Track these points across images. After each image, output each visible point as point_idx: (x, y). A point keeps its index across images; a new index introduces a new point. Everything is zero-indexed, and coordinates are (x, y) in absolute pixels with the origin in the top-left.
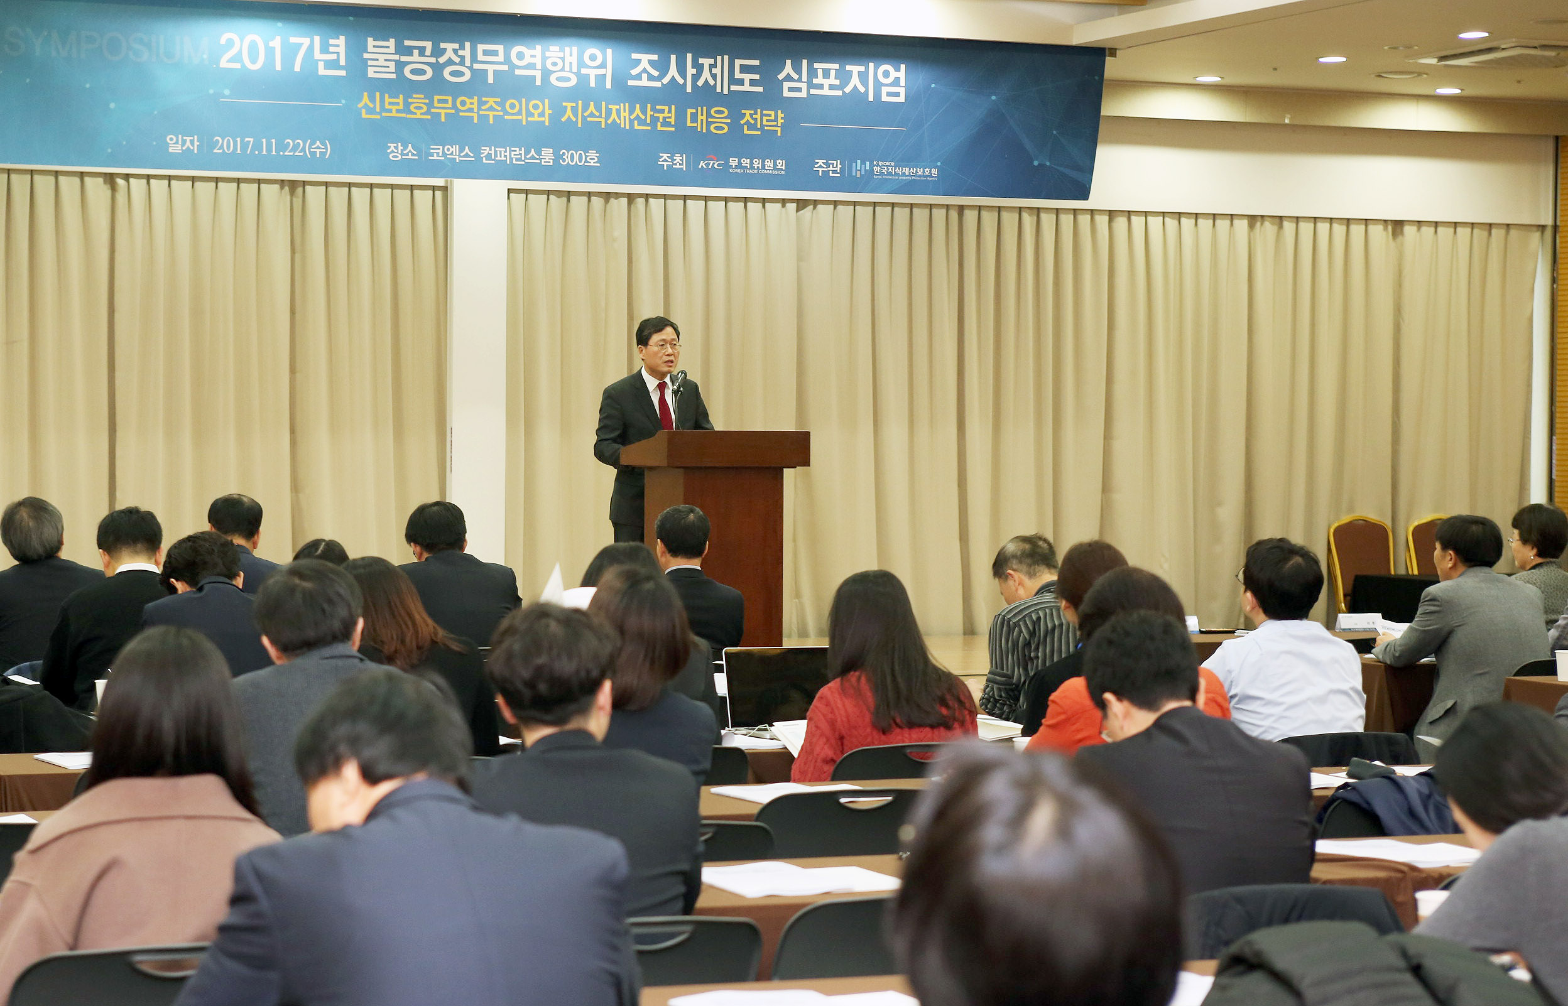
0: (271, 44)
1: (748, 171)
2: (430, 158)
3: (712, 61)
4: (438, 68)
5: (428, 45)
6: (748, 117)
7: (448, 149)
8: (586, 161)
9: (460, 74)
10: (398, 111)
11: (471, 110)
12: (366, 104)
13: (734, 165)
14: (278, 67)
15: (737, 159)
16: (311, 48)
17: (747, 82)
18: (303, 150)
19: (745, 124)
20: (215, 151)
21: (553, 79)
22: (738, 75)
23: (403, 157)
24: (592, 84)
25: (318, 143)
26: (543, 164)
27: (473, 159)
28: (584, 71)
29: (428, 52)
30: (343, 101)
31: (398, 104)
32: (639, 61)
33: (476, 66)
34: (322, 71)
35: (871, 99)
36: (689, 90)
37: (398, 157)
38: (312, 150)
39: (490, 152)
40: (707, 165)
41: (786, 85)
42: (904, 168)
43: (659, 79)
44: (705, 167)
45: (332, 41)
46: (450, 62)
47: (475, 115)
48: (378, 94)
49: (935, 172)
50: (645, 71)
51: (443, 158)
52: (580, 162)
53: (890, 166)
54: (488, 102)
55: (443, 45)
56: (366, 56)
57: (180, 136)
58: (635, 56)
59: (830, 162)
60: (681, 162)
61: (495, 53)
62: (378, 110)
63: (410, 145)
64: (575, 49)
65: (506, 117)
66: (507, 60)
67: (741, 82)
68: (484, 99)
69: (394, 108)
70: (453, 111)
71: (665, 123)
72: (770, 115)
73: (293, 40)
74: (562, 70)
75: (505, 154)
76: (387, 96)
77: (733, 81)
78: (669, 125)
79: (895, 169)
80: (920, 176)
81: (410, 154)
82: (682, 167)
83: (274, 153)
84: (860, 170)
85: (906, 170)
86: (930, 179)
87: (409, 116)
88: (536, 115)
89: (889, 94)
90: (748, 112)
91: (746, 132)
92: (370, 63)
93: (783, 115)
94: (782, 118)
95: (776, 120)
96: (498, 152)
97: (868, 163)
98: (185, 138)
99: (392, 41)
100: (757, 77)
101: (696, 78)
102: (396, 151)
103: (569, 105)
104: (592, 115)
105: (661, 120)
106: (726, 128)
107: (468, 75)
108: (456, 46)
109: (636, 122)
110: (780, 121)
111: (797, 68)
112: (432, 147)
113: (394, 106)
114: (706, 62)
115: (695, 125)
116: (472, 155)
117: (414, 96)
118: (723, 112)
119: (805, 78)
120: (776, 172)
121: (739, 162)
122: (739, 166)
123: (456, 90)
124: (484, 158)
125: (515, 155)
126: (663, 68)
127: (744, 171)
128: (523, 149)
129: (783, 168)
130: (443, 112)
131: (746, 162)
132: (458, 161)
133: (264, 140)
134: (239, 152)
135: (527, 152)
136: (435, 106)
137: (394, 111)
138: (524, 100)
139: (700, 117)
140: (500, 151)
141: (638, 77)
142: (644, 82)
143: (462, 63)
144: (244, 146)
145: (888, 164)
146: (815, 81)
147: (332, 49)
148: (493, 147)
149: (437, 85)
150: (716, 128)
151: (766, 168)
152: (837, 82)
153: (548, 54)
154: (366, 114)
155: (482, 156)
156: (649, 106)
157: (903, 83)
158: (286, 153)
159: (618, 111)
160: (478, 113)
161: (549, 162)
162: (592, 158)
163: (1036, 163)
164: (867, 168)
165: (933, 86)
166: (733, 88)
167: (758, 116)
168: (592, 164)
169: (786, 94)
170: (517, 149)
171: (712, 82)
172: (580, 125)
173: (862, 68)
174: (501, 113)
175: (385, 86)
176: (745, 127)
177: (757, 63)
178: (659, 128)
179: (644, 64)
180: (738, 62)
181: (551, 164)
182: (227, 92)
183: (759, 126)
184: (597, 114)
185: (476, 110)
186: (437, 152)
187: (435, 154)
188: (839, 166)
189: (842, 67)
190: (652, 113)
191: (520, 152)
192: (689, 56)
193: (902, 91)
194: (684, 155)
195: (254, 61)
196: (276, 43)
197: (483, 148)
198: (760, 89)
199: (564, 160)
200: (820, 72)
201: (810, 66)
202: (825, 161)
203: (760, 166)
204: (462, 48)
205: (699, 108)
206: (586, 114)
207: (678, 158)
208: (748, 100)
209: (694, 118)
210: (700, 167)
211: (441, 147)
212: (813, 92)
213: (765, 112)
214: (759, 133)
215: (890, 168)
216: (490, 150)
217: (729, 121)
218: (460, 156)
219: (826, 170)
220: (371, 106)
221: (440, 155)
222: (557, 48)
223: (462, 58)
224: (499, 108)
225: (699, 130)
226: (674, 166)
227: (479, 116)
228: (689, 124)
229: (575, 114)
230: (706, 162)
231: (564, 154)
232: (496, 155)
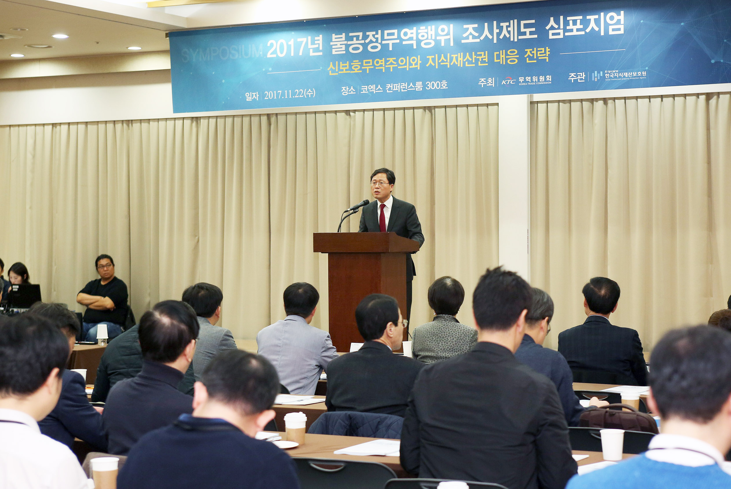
0: (289, 43)
1: (530, 84)
2: (361, 92)
3: (507, 24)
4: (365, 46)
5: (361, 34)
6: (529, 53)
7: (370, 87)
8: (441, 87)
9: (376, 47)
10: (346, 70)
11: (381, 66)
12: (331, 68)
13: (521, 81)
14: (292, 55)
15: (523, 78)
16: (307, 43)
17: (528, 33)
18: (303, 94)
19: (527, 57)
20: (266, 98)
21: (422, 44)
22: (523, 30)
23: (349, 93)
24: (443, 44)
25: (310, 90)
26: (417, 90)
27: (382, 91)
28: (438, 38)
29: (360, 38)
30: (321, 68)
31: (346, 66)
32: (468, 29)
33: (384, 42)
34: (312, 54)
35: (602, 34)
36: (495, 41)
37: (346, 93)
38: (307, 94)
39: (391, 87)
40: (506, 82)
41: (551, 32)
42: (624, 73)
43: (479, 37)
44: (505, 84)
45: (316, 38)
46: (371, 42)
47: (383, 68)
48: (337, 62)
49: (644, 73)
50: (471, 34)
51: (368, 92)
52: (438, 87)
53: (616, 72)
54: (390, 60)
55: (368, 33)
56: (332, 43)
57: (251, 93)
58: (465, 26)
59: (578, 74)
60: (492, 82)
61: (393, 34)
62: (337, 70)
63: (352, 87)
64: (433, 27)
65: (399, 67)
66: (399, 37)
67: (524, 34)
68: (388, 59)
69: (344, 69)
70: (373, 67)
71: (483, 62)
72: (542, 50)
73: (299, 40)
74: (427, 39)
75: (398, 87)
76: (341, 63)
77: (520, 33)
78: (485, 62)
79: (619, 74)
80: (635, 77)
81: (352, 91)
82: (492, 85)
83: (290, 97)
84: (597, 77)
85: (626, 74)
86: (642, 78)
87: (352, 72)
88: (414, 65)
89: (613, 30)
90: (529, 50)
91: (528, 61)
92: (333, 47)
93: (549, 50)
94: (549, 51)
95: (545, 53)
96: (395, 86)
97: (601, 72)
98: (253, 93)
99: (344, 34)
100: (534, 29)
101: (499, 34)
102: (345, 90)
103: (430, 57)
104: (443, 61)
105: (480, 60)
106: (517, 61)
107: (380, 47)
108: (374, 33)
109: (467, 63)
110: (548, 53)
111: (557, 22)
112: (362, 87)
113: (344, 67)
114: (504, 25)
115: (499, 61)
116: (382, 89)
117: (354, 61)
118: (514, 52)
119: (562, 27)
120: (546, 83)
121: (525, 79)
122: (525, 81)
123: (374, 56)
124: (388, 90)
125: (402, 87)
126: (481, 31)
127: (528, 84)
128: (406, 83)
129: (550, 80)
130: (368, 68)
131: (528, 79)
132: (374, 93)
133: (286, 91)
134: (275, 98)
135: (408, 85)
136: (364, 65)
137: (344, 70)
138: (408, 57)
139: (501, 56)
140: (396, 86)
141: (467, 38)
142: (471, 40)
143: (377, 42)
144: (278, 94)
145: (614, 71)
146: (568, 28)
147: (316, 42)
148: (392, 84)
149: (365, 55)
150: (510, 61)
151: (540, 81)
152: (582, 27)
153: (419, 31)
154: (331, 73)
155: (387, 89)
156: (473, 53)
157: (622, 22)
158: (296, 97)
159: (457, 59)
160: (385, 66)
161: (420, 89)
162: (444, 85)
163: (713, 61)
164: (601, 75)
165: (642, 21)
166: (520, 37)
167: (535, 52)
168: (444, 88)
169: (551, 37)
170: (404, 84)
171: (508, 36)
172: (437, 67)
173: (596, 17)
174: (396, 66)
175: (341, 58)
176: (527, 59)
177: (533, 21)
178: (480, 64)
179: (471, 30)
180: (522, 23)
181: (421, 90)
182: (270, 69)
183: (535, 57)
184: (445, 60)
185: (384, 66)
186: (365, 89)
187: (364, 90)
188: (584, 76)
189: (585, 17)
190: (475, 57)
191: (405, 85)
192: (495, 23)
193: (622, 27)
194: (494, 78)
195: (282, 53)
196: (292, 43)
197: (387, 85)
198: (536, 36)
199: (428, 87)
200: (571, 22)
201: (565, 19)
202: (575, 74)
203: (537, 80)
204: (377, 34)
205: (501, 51)
206: (440, 61)
207: (490, 80)
208: (529, 43)
209: (498, 57)
210: (502, 84)
211: (367, 87)
212: (567, 34)
213: (538, 49)
214: (535, 61)
215: (616, 74)
216: (391, 85)
217: (518, 56)
218: (376, 90)
219: (576, 78)
220: (334, 69)
221: (366, 90)
222: (424, 28)
223: (377, 39)
224: (395, 63)
225: (501, 63)
226: (487, 85)
227: (385, 68)
228: (496, 61)
229: (434, 62)
230: (506, 81)
231: (428, 84)
232: (393, 88)
